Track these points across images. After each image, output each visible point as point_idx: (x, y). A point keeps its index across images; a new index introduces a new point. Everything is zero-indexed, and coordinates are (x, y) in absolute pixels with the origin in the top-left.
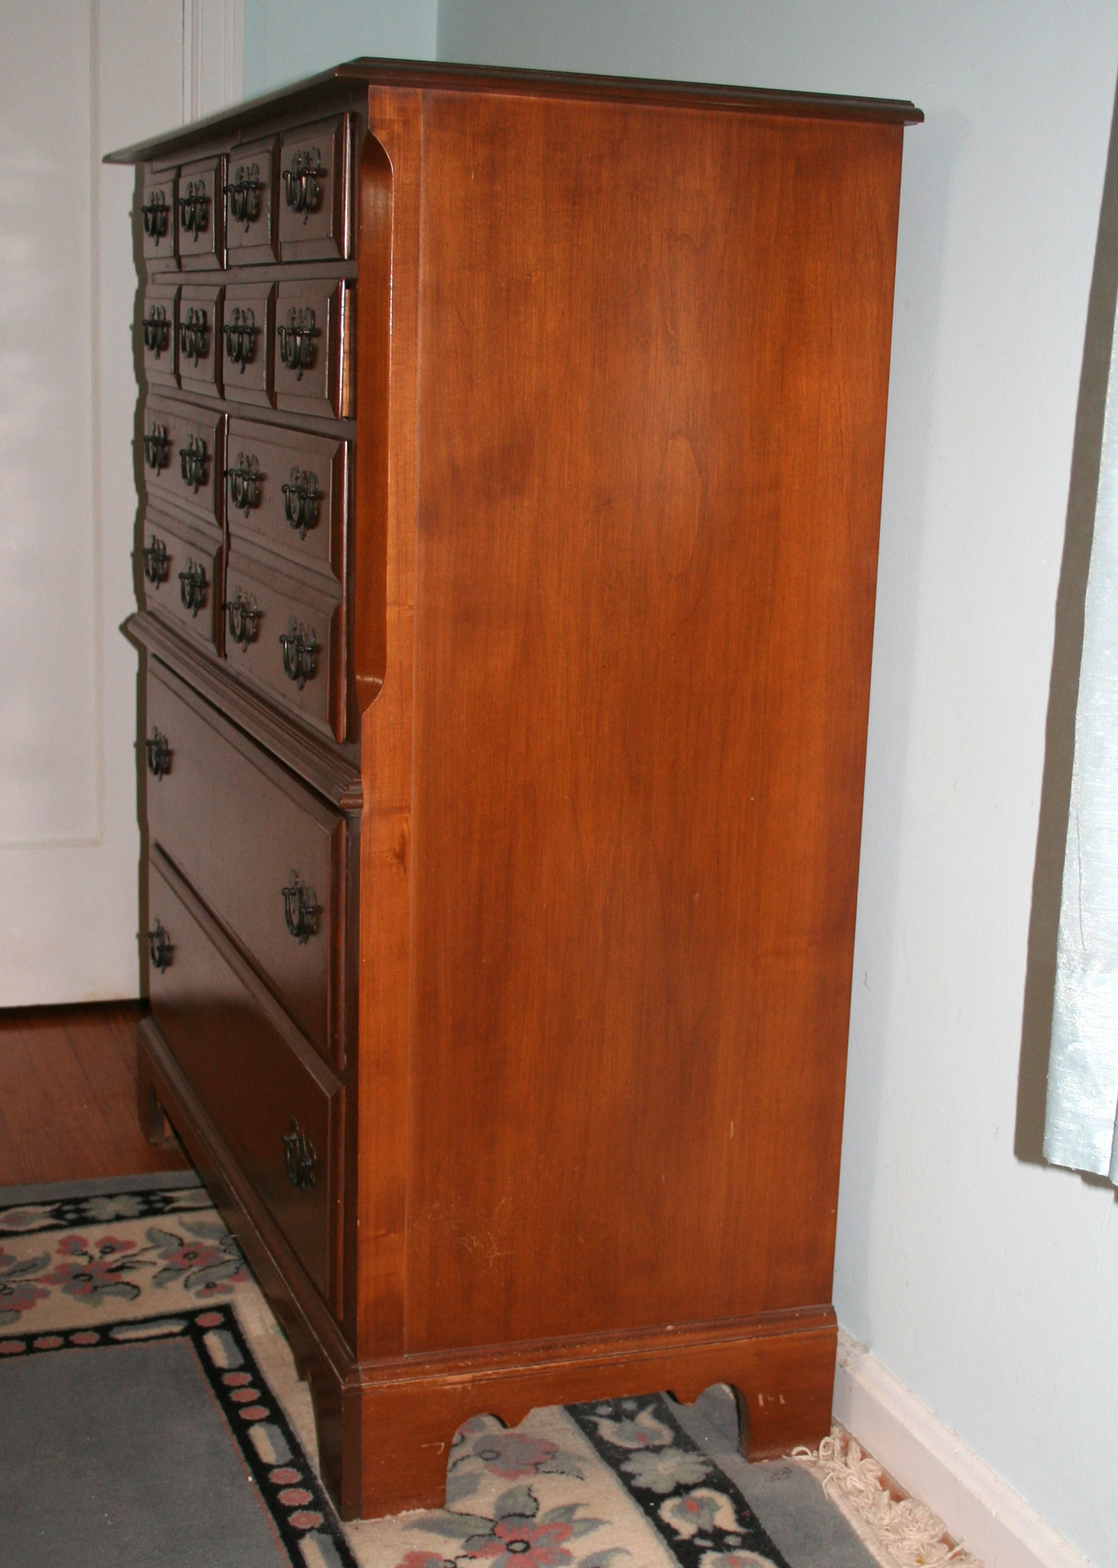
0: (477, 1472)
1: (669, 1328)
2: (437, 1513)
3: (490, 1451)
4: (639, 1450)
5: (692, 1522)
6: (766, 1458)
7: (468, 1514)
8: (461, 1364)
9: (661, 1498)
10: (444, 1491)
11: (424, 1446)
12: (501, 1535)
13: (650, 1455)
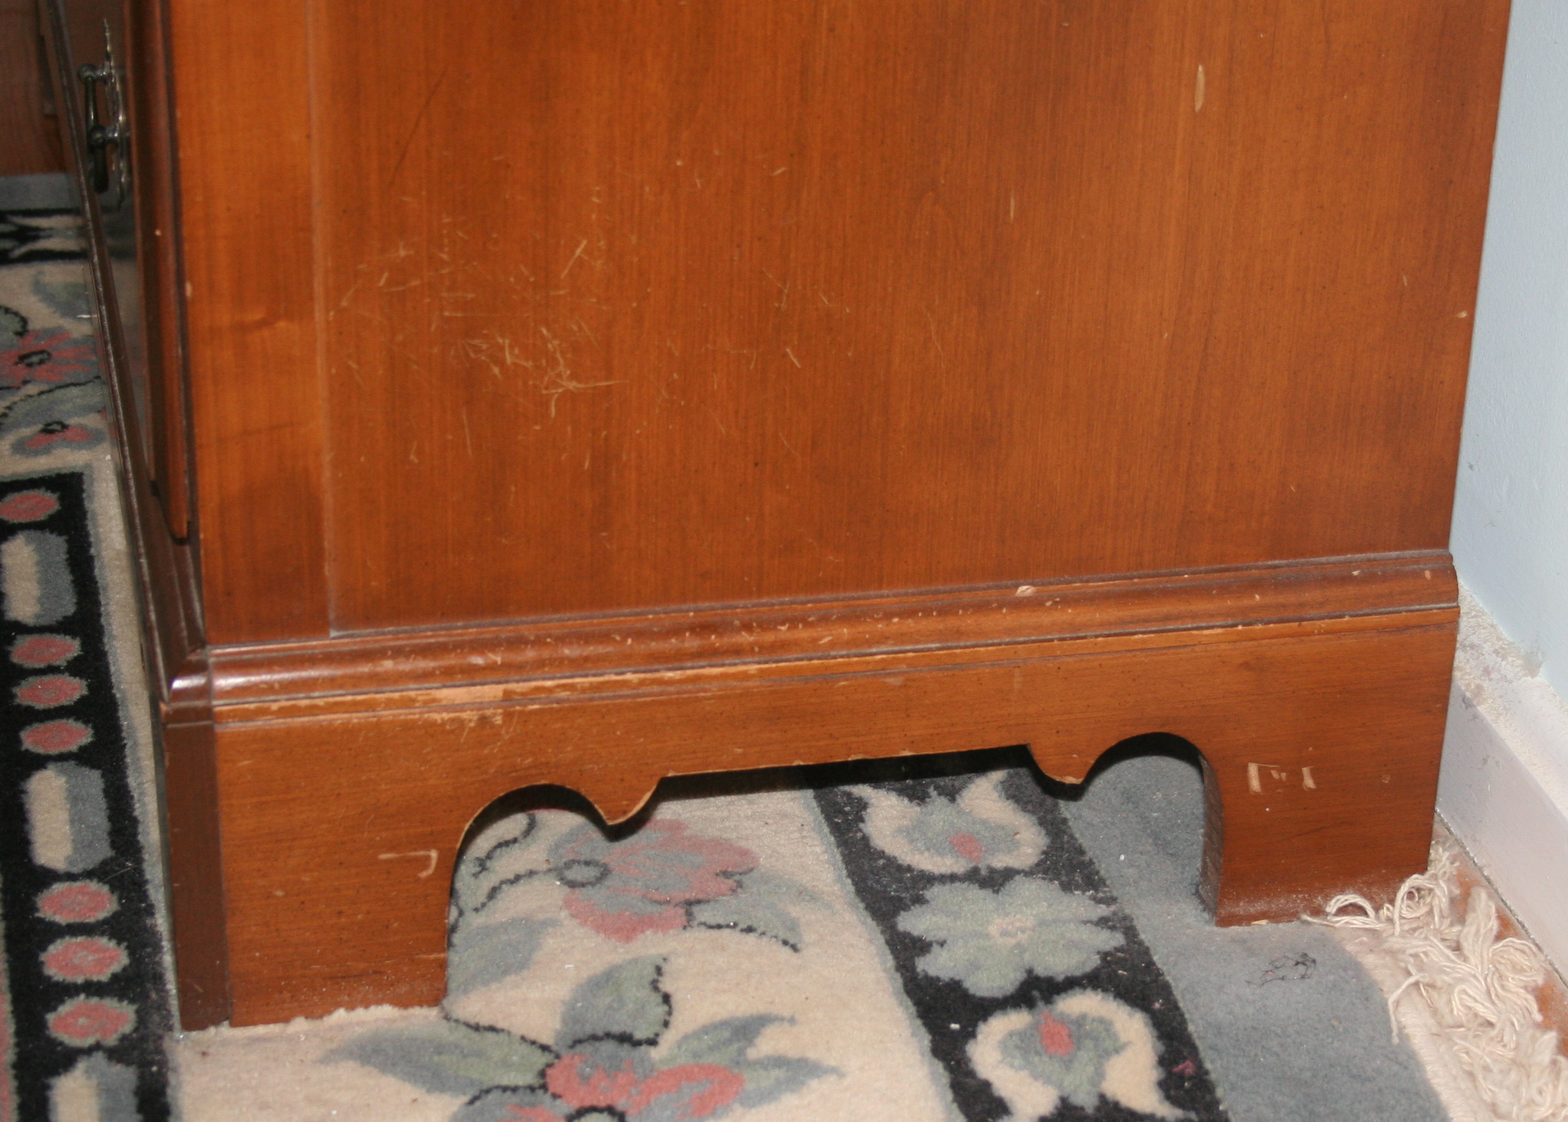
0: (541, 916)
1: (1025, 590)
2: (422, 1018)
3: (587, 863)
4: (953, 878)
5: (1048, 1081)
6: (1263, 916)
7: (492, 1029)
8: (478, 660)
9: (986, 1008)
10: (443, 965)
11: (384, 856)
12: (558, 1090)
13: (974, 892)
